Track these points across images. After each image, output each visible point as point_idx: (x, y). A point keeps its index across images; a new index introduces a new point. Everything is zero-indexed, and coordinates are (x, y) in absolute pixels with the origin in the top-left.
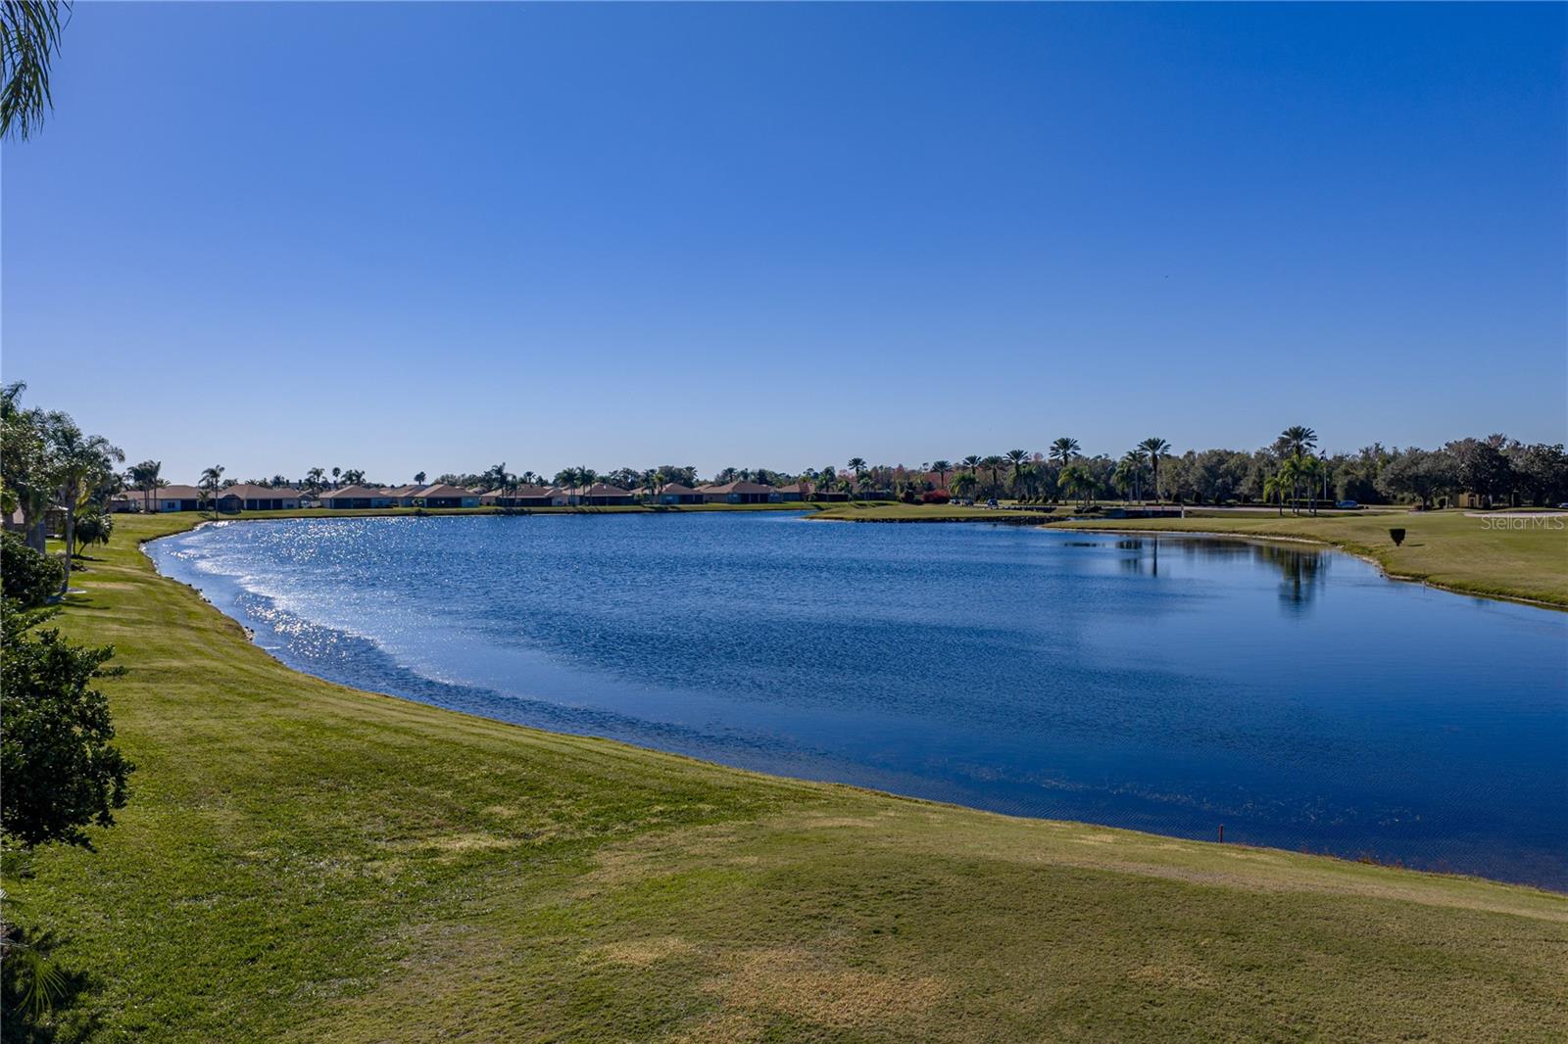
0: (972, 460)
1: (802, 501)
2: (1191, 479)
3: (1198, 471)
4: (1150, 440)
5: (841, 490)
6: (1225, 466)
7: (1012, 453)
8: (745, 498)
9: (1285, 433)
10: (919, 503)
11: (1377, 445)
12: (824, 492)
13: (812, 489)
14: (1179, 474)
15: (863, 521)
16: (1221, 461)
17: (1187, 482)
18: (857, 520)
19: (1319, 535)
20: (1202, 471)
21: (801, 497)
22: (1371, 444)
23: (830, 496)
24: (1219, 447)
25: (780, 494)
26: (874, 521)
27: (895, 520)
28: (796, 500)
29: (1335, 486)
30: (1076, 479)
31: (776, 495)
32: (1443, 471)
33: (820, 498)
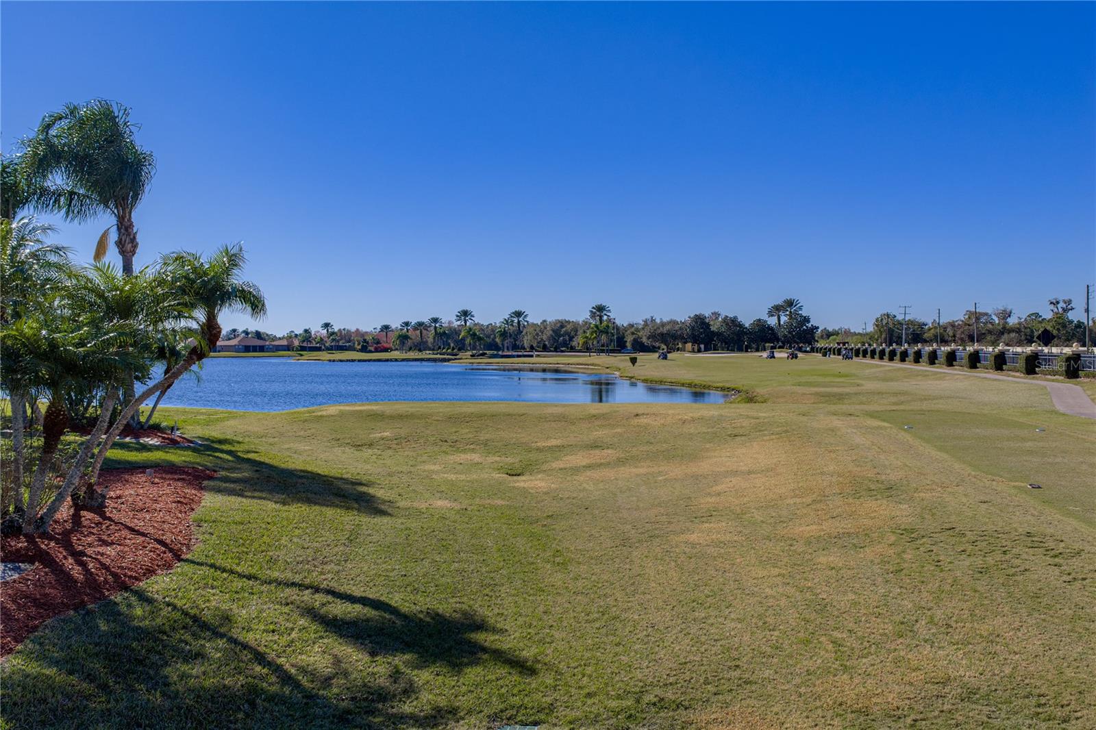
0: (407, 324)
1: (289, 350)
2: (545, 337)
3: (549, 332)
4: (516, 311)
5: (317, 344)
6: (564, 329)
7: (432, 319)
8: (247, 349)
9: (593, 308)
10: (370, 352)
11: (652, 317)
12: (305, 344)
13: (296, 343)
14: (537, 334)
15: (334, 361)
16: (562, 326)
17: (542, 339)
18: (330, 361)
19: (601, 363)
20: (551, 332)
21: (288, 348)
22: (648, 317)
23: (309, 347)
24: (561, 318)
25: (274, 346)
26: (341, 361)
27: (355, 360)
28: (285, 350)
29: (626, 341)
30: (471, 335)
31: (271, 347)
32: (677, 331)
33: (303, 349)
